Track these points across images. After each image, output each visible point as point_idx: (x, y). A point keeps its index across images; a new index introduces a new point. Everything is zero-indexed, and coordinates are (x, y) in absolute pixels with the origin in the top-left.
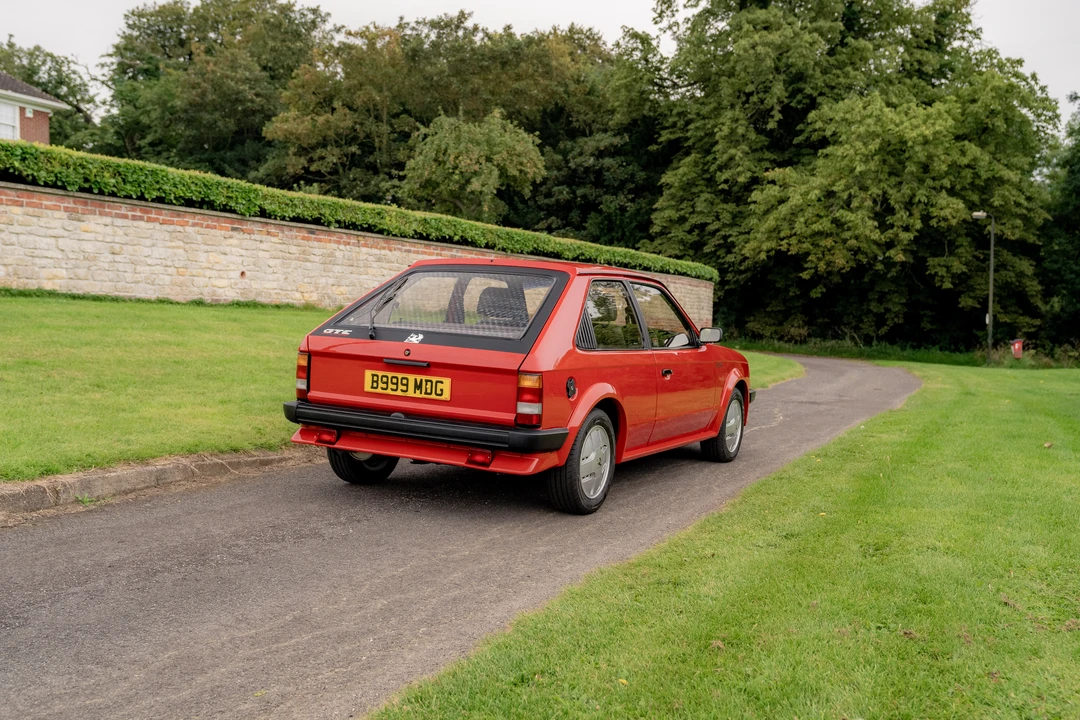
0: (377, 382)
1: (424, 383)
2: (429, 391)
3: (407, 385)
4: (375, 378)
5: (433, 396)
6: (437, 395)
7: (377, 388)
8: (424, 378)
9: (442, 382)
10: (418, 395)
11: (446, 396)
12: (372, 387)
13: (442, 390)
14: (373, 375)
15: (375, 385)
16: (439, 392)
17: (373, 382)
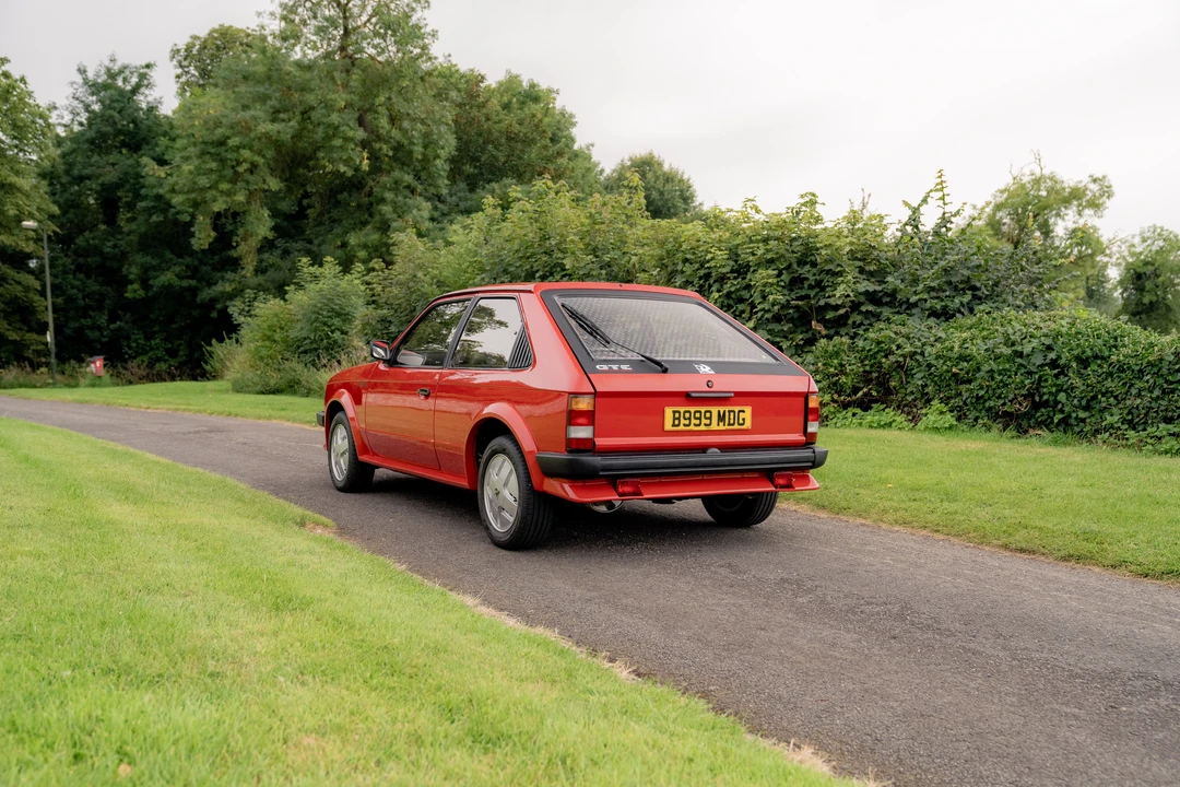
0: (679, 419)
1: (727, 414)
2: (732, 422)
3: (710, 418)
4: (677, 415)
5: (736, 427)
6: (739, 424)
7: (678, 425)
8: (727, 409)
9: (743, 411)
10: (722, 427)
11: (748, 424)
12: (674, 425)
13: (744, 419)
14: (674, 412)
15: (677, 422)
16: (741, 422)
17: (674, 419)
